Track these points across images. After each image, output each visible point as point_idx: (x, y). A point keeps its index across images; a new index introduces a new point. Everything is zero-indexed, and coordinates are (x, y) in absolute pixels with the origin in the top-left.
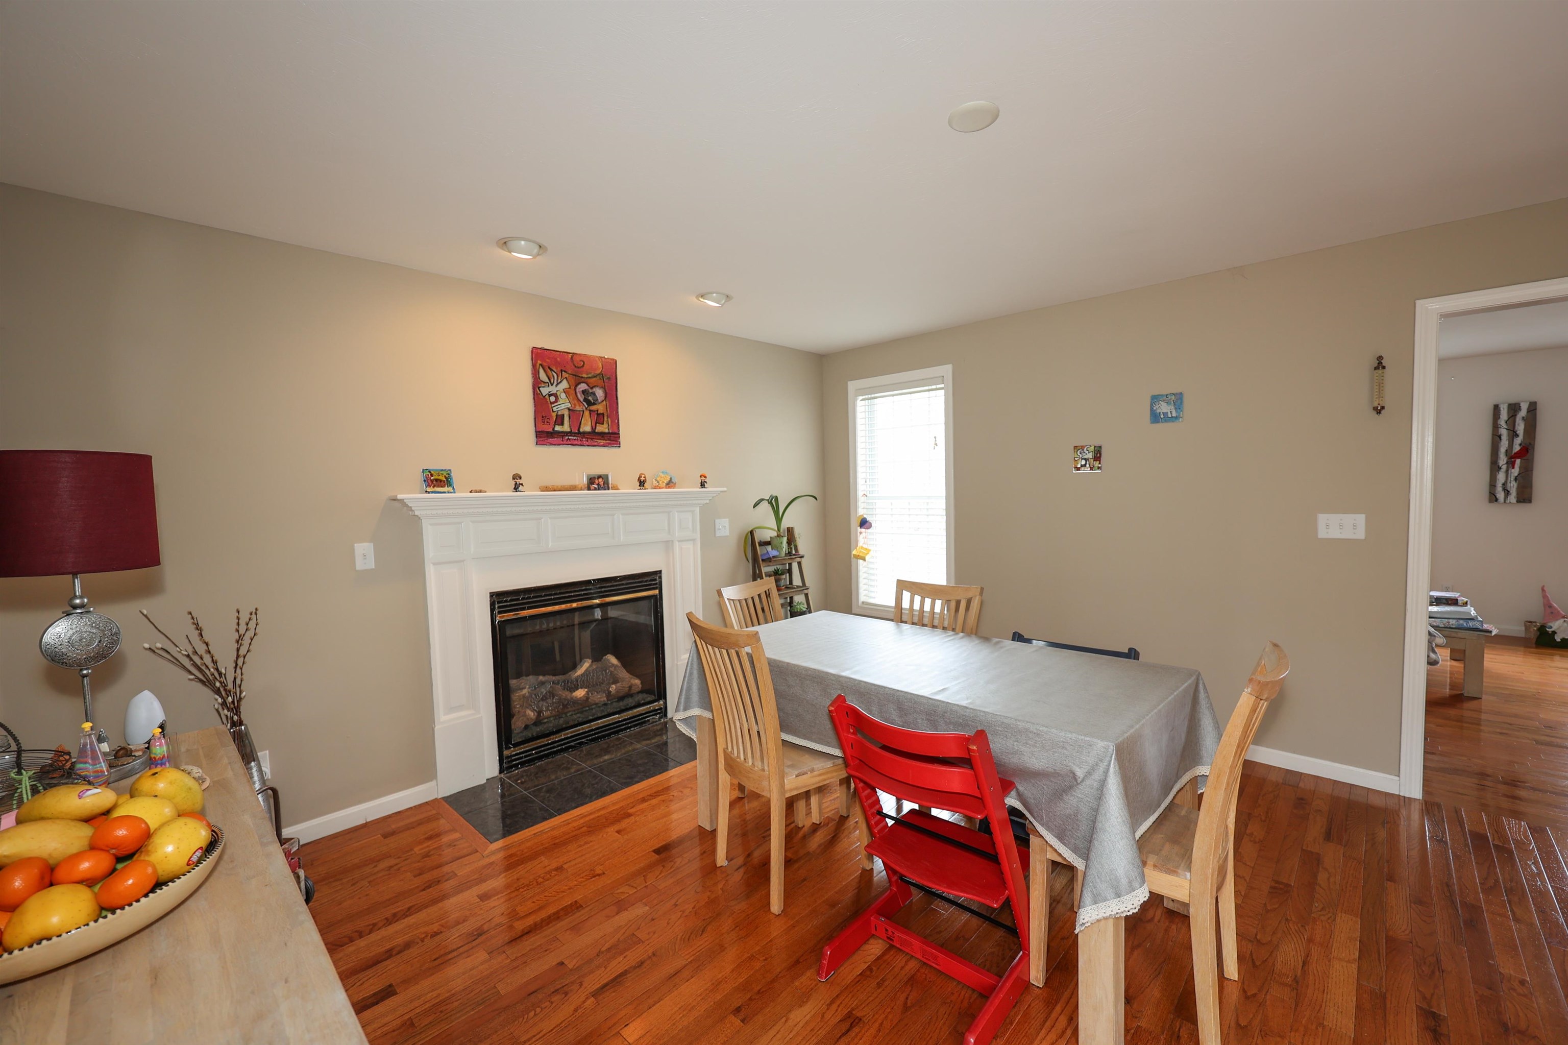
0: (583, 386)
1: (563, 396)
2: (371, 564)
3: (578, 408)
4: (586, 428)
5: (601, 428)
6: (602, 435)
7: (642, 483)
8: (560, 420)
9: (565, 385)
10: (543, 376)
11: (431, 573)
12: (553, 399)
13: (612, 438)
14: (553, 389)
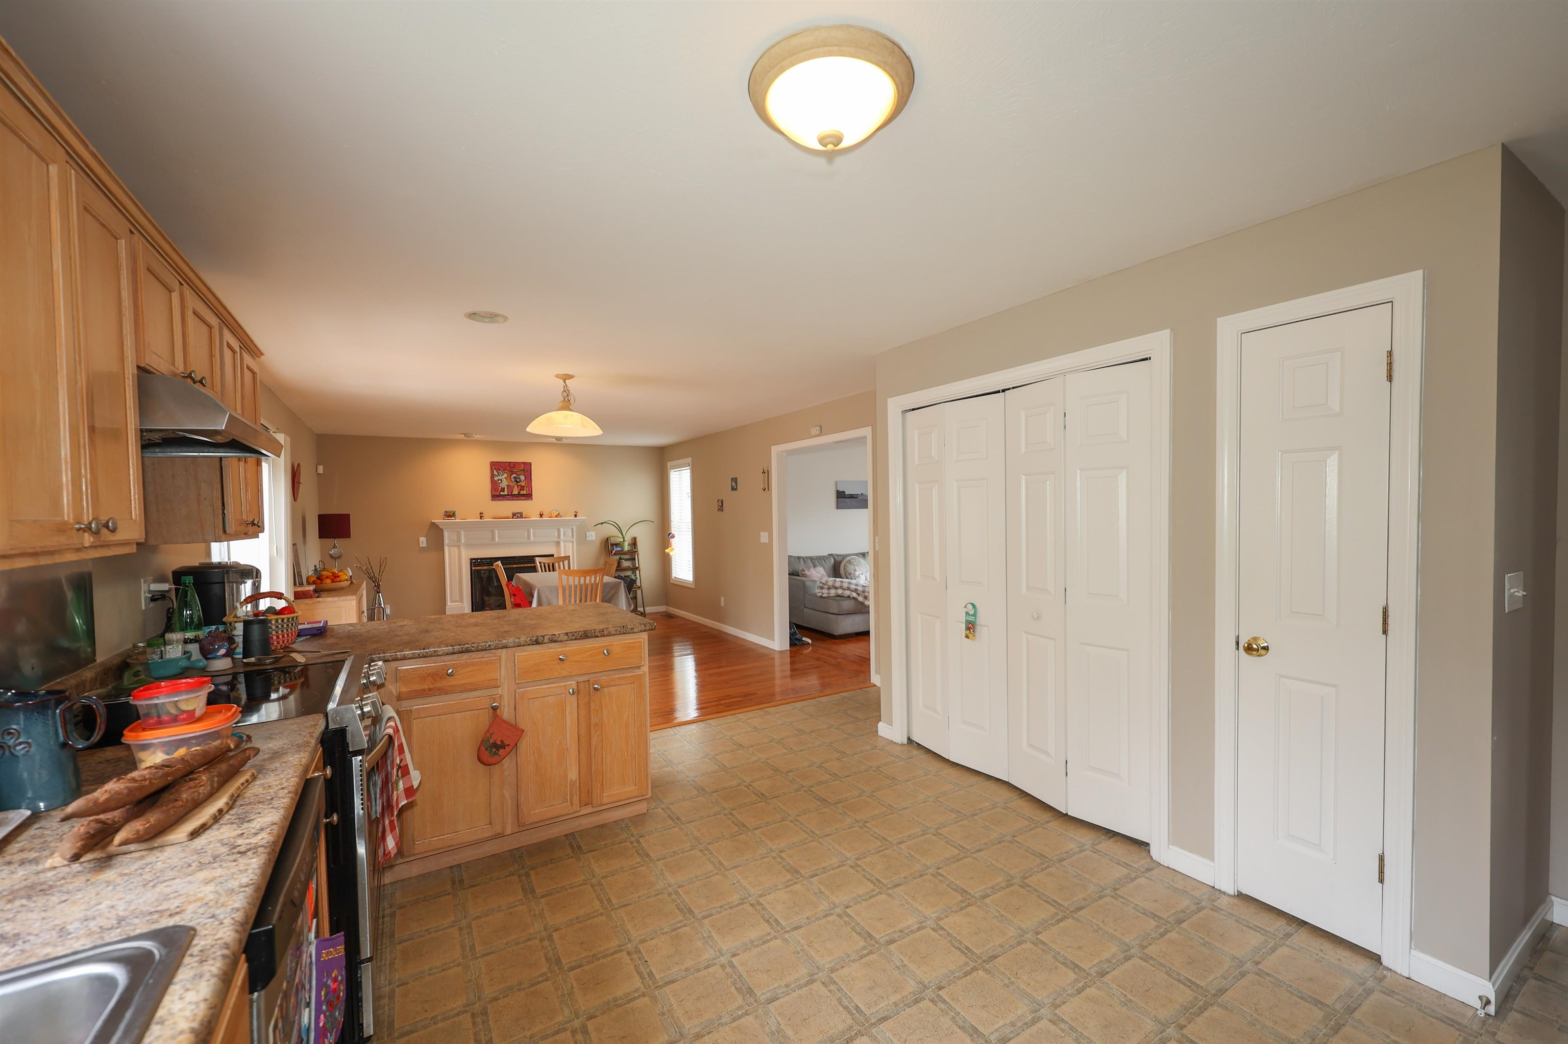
0: (514, 475)
1: (505, 480)
2: (425, 545)
3: (512, 484)
4: (515, 492)
5: (522, 492)
6: (523, 495)
7: (541, 516)
8: (503, 490)
9: (505, 475)
10: (495, 473)
11: (446, 549)
12: (500, 481)
13: (529, 496)
14: (500, 478)
